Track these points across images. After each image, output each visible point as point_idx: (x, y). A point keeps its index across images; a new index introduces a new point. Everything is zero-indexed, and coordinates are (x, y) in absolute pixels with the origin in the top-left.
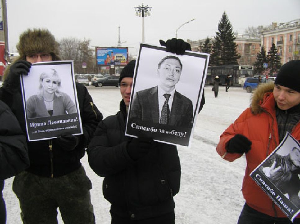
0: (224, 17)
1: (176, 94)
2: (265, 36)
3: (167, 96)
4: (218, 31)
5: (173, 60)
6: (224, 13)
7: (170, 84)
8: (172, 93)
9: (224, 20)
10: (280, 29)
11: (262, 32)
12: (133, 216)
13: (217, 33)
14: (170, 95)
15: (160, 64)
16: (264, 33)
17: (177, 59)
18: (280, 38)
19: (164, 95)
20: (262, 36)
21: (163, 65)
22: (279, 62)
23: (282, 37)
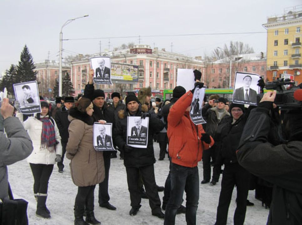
0: (26, 49)
1: (250, 89)
2: (74, 65)
3: (247, 90)
4: (20, 61)
5: (248, 77)
6: (26, 46)
7: (248, 85)
8: (249, 89)
9: (26, 52)
10: (84, 60)
11: (71, 62)
12: (231, 161)
13: (20, 63)
14: (248, 90)
15: (244, 79)
16: (72, 63)
17: (250, 76)
18: (84, 67)
19: (246, 90)
20: (71, 65)
21: (245, 79)
22: (72, 87)
23: (85, 67)
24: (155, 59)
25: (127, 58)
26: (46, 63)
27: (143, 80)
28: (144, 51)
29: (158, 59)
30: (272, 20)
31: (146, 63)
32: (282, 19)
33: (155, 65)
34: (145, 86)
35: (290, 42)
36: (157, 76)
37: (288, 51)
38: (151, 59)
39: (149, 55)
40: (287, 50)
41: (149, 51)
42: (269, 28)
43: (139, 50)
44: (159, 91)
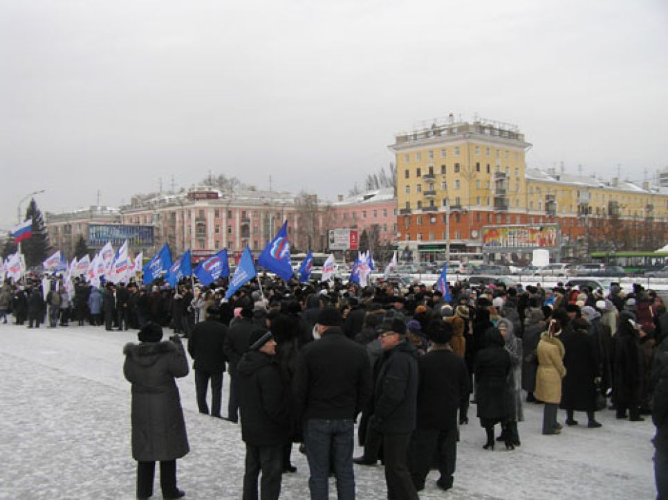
24: (225, 206)
25: (185, 207)
26: (91, 211)
27: (204, 238)
28: (205, 196)
29: (230, 206)
30: (402, 139)
31: (209, 214)
32: (412, 138)
33: (224, 215)
34: (207, 246)
35: (423, 173)
36: (230, 231)
37: (422, 187)
38: (215, 208)
39: (213, 200)
40: (420, 185)
41: (212, 195)
42: (399, 152)
43: (198, 195)
44: (232, 253)
